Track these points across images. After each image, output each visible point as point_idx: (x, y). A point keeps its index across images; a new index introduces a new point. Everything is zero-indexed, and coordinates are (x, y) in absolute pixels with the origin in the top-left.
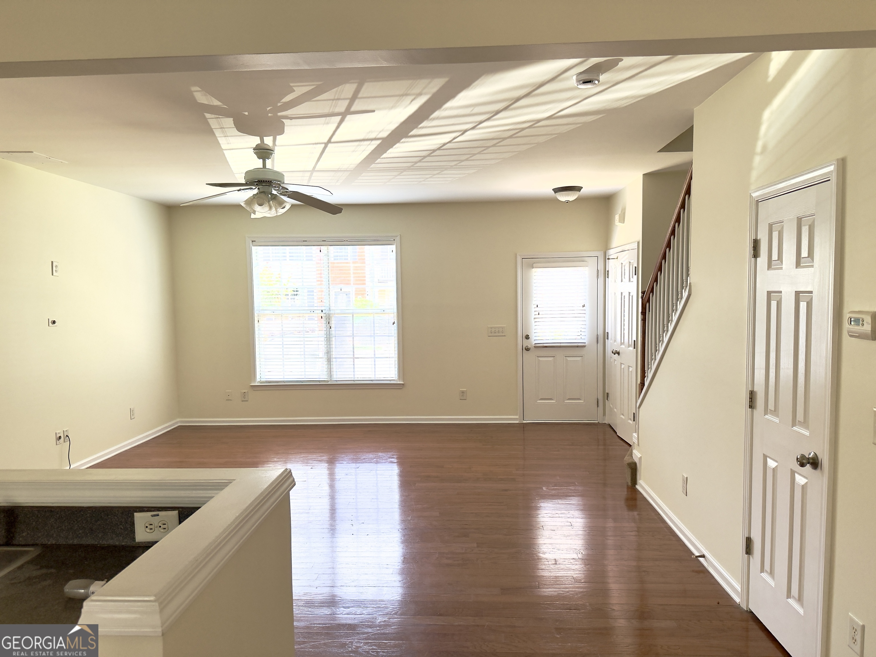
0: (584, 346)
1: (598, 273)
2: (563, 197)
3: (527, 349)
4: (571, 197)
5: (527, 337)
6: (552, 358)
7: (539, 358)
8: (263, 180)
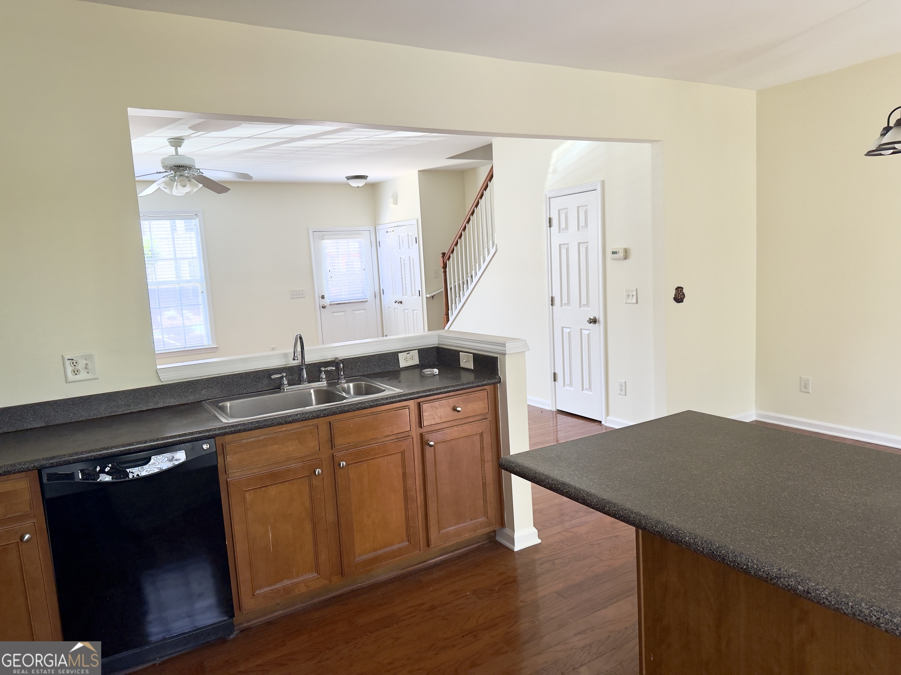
0: (367, 301)
1: (371, 244)
2: (355, 183)
3: (324, 307)
4: (360, 183)
5: (323, 297)
6: (343, 313)
7: (334, 314)
8: (181, 165)
